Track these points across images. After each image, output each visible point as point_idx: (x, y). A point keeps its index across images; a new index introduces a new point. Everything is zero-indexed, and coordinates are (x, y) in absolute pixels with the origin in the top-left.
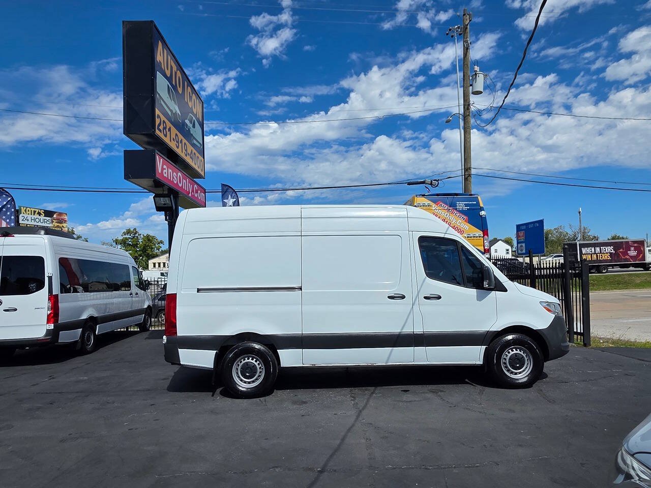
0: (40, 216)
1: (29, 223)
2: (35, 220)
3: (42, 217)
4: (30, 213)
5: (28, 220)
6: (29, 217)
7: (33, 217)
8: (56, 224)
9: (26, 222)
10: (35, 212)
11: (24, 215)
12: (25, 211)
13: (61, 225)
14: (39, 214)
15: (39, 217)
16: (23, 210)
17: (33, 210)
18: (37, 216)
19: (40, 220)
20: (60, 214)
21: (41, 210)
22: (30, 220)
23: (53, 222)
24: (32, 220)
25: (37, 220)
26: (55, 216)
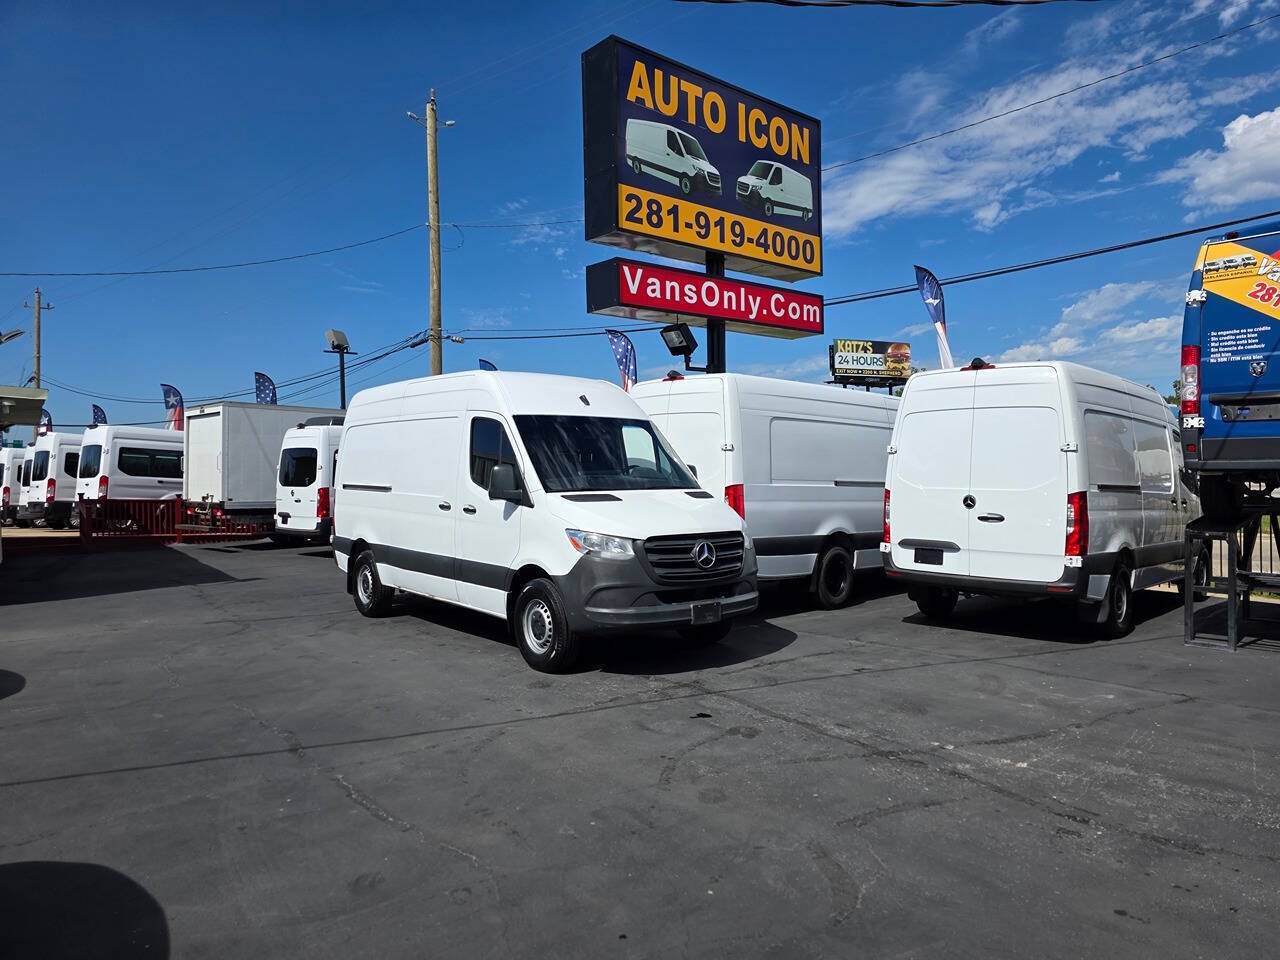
0: (865, 352)
1: (850, 366)
2: (858, 361)
3: (870, 355)
4: (850, 349)
5: (848, 362)
6: (850, 356)
7: (855, 355)
8: (892, 365)
9: (845, 366)
10: (858, 346)
11: (841, 354)
12: (844, 346)
13: (900, 366)
14: (865, 349)
15: (865, 355)
16: (840, 346)
17: (855, 343)
18: (861, 354)
19: (866, 360)
20: (899, 346)
21: (867, 342)
22: (851, 361)
23: (886, 361)
24: (853, 360)
25: (862, 361)
26: (890, 351)
